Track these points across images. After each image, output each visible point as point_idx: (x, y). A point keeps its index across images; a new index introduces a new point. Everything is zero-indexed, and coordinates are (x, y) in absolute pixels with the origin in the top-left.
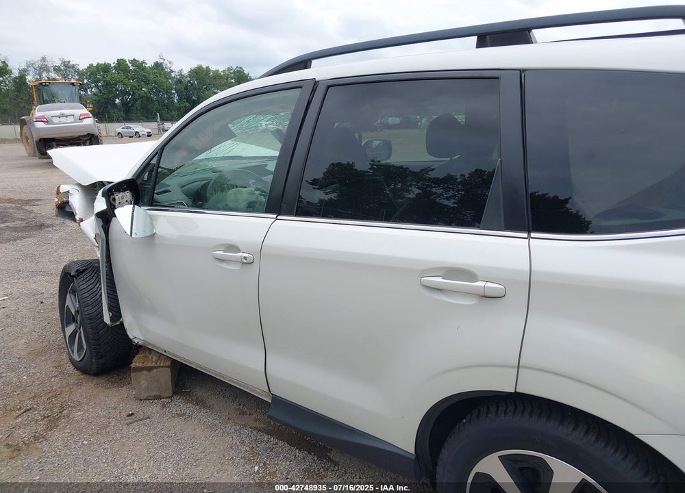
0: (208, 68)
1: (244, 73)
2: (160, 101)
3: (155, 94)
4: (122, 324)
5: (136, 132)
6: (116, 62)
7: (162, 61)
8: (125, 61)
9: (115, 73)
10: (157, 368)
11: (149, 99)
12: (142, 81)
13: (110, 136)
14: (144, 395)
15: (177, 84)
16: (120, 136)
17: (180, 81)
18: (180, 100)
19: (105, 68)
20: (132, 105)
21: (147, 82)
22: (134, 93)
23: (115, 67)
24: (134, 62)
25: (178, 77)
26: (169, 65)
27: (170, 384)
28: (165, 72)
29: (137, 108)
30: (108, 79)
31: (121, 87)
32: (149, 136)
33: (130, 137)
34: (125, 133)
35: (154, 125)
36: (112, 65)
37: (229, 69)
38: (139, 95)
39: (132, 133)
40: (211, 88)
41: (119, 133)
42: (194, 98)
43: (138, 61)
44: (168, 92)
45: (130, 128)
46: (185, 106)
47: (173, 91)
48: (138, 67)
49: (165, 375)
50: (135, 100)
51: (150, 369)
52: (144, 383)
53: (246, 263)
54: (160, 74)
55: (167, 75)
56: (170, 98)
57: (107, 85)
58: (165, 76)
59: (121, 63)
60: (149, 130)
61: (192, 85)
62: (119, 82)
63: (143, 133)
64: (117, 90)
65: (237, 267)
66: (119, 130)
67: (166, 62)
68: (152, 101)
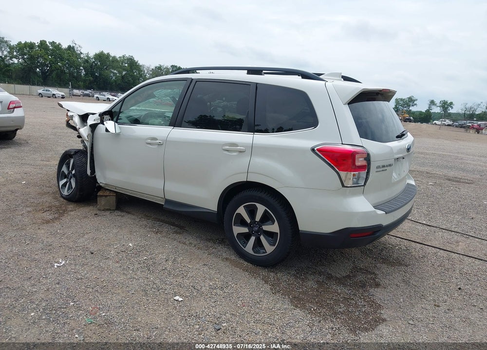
0: (108, 54)
1: (134, 60)
2: (71, 74)
3: (67, 68)
4: (95, 176)
5: (53, 94)
6: (39, 42)
7: (74, 45)
8: (45, 42)
9: (38, 50)
10: (109, 196)
11: (63, 72)
12: (59, 57)
13: (33, 95)
14: (102, 208)
15: (85, 63)
16: (41, 96)
17: (87, 61)
18: (85, 75)
19: (31, 46)
20: (49, 75)
21: (62, 59)
22: (51, 66)
23: (38, 46)
24: (53, 43)
25: (86, 58)
26: (79, 49)
27: (115, 204)
28: (76, 54)
29: (52, 77)
30: (32, 54)
31: (41, 60)
32: (62, 98)
33: (48, 97)
34: (45, 94)
35: (67, 90)
36: (37, 44)
37: (124, 56)
38: (55, 68)
39: (49, 94)
40: (110, 68)
41: (40, 94)
42: (96, 74)
43: (56, 43)
44: (77, 67)
45: (49, 91)
46: (90, 80)
47: (81, 68)
48: (55, 47)
49: (113, 199)
50: (51, 71)
51: (106, 196)
52: (103, 203)
53: (160, 144)
54: (73, 55)
55: (78, 56)
56: (79, 73)
57: (31, 58)
58: (76, 56)
59: (43, 43)
60: (63, 94)
61: (96, 65)
62: (41, 57)
63: (59, 95)
64: (38, 62)
65: (156, 147)
66: (40, 91)
67: (77, 46)
68: (65, 73)
